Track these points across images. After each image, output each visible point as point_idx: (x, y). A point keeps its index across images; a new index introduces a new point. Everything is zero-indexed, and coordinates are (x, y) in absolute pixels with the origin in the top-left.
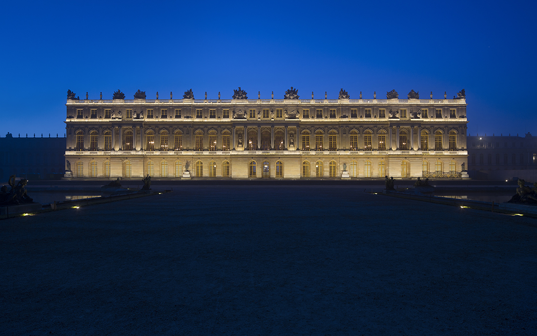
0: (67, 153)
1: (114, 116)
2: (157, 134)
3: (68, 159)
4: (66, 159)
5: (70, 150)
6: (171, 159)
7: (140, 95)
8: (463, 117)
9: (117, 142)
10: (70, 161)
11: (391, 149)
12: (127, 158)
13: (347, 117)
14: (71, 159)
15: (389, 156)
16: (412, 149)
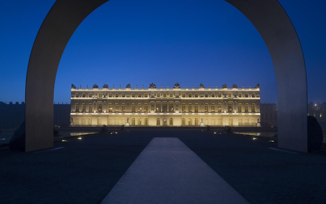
0: (71, 114)
1: (94, 96)
2: (113, 105)
4: (71, 117)
5: (73, 112)
6: (120, 117)
7: (106, 86)
8: (258, 97)
9: (95, 108)
10: (73, 117)
11: (224, 112)
12: (99, 116)
13: (203, 97)
15: (223, 116)
16: (234, 112)
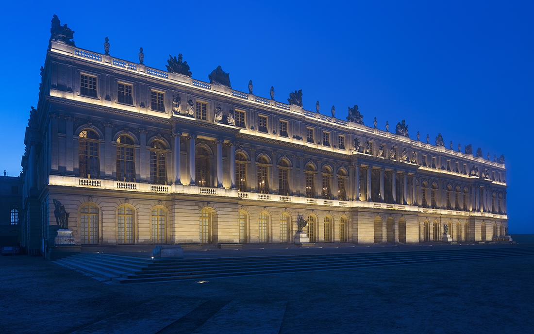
2: (253, 159)
3: (56, 197)
4: (51, 198)
5: (63, 173)
6: (277, 209)
7: (219, 77)
9: (185, 167)
12: (208, 203)
14: (66, 198)
